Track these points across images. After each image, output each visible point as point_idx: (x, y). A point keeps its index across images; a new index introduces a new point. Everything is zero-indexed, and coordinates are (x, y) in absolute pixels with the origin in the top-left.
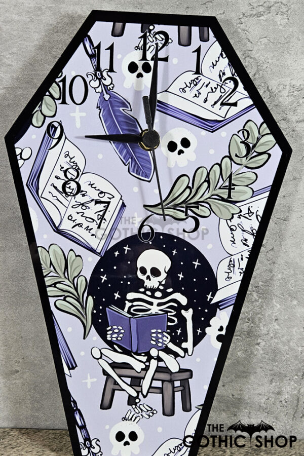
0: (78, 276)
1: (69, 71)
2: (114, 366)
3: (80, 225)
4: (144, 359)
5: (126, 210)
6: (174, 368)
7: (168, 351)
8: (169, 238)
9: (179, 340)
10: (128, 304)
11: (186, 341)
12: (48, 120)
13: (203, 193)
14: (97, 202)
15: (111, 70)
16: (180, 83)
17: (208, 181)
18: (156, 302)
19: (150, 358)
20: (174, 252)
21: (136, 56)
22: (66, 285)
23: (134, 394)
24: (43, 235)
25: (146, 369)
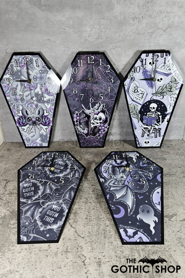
0: (137, 110)
1: (136, 65)
2: (144, 128)
3: (138, 99)
4: (151, 126)
5: (148, 95)
6: (157, 128)
7: (156, 124)
8: (157, 100)
9: (158, 122)
10: (148, 115)
11: (160, 122)
12: (131, 77)
13: (165, 90)
14: (141, 94)
15: (145, 64)
16: (161, 66)
17: (166, 87)
18: (154, 114)
19: (152, 126)
20: (158, 103)
21: (151, 61)
22: (134, 112)
23: (149, 134)
24: (130, 101)
25: (151, 128)
